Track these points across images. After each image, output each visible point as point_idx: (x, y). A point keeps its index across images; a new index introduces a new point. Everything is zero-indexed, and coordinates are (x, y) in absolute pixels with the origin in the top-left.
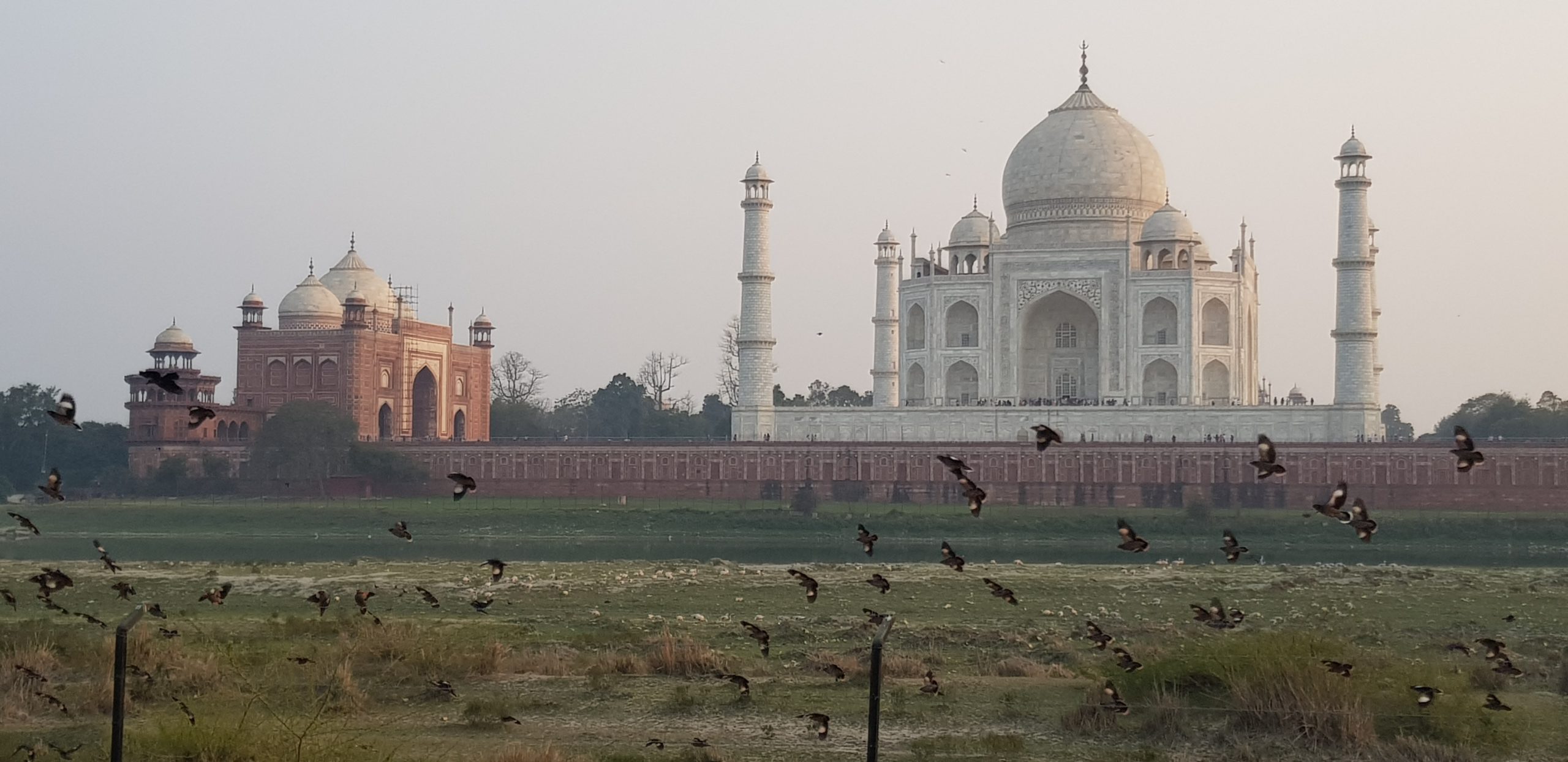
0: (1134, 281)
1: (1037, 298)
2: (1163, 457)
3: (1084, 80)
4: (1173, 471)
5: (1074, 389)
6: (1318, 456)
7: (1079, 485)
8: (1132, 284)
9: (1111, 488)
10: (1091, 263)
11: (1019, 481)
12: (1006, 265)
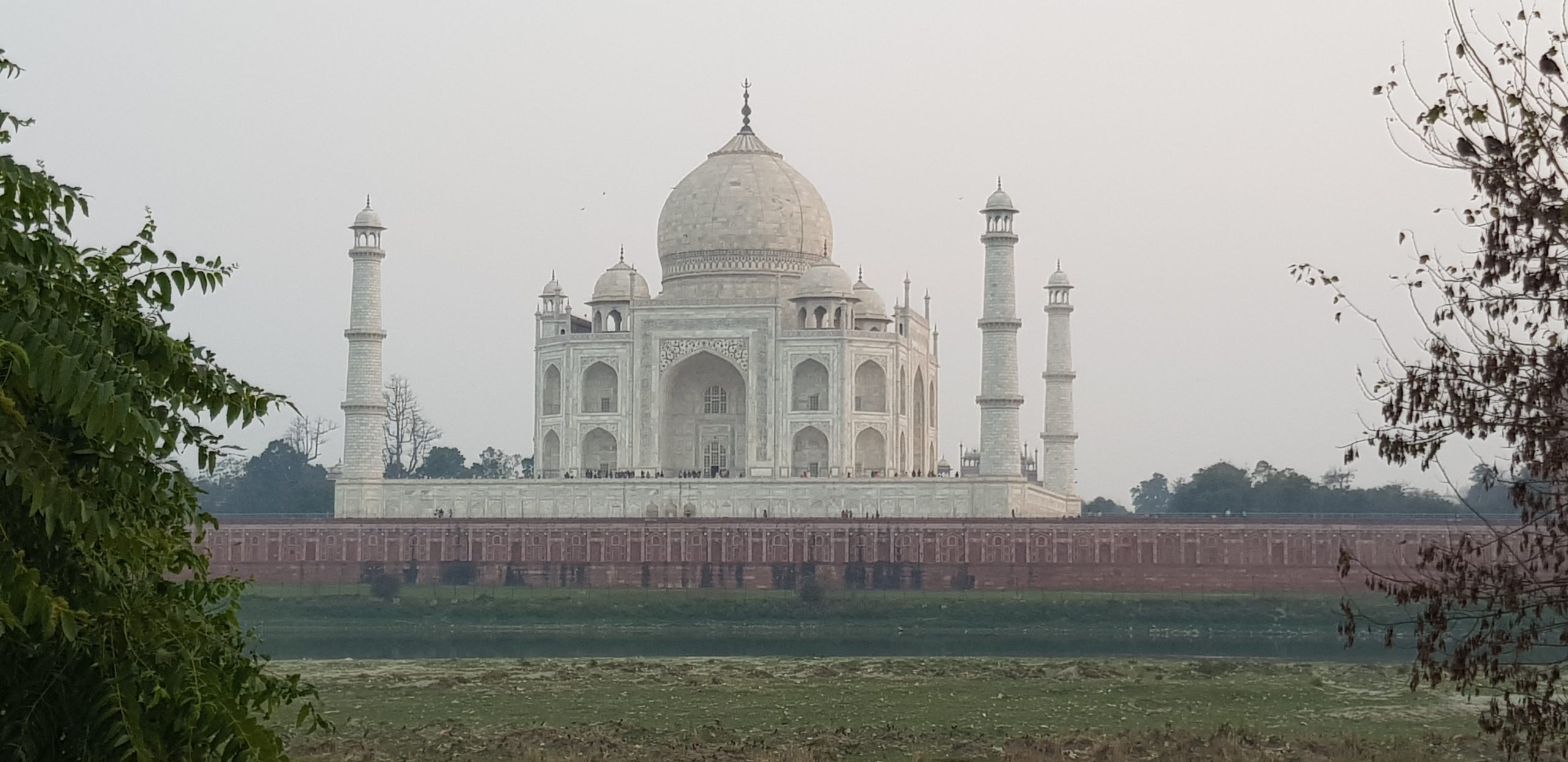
0: (784, 341)
1: (681, 358)
2: (795, 533)
3: (746, 121)
5: (724, 459)
6: (955, 532)
7: (706, 565)
8: (781, 344)
9: (740, 568)
10: (739, 322)
11: (642, 560)
12: (648, 322)
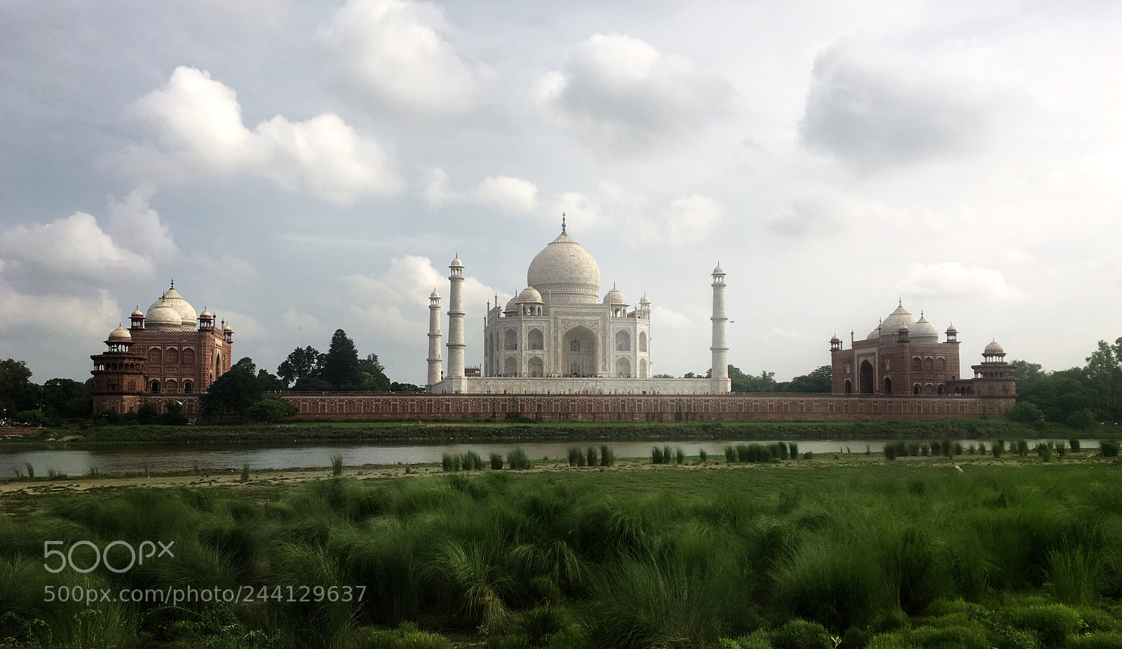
1: (570, 328)
2: (655, 401)
3: (564, 230)
4: (659, 407)
5: (579, 370)
7: (619, 414)
8: (611, 324)
9: (633, 415)
10: (594, 313)
11: (593, 412)
12: (556, 312)
